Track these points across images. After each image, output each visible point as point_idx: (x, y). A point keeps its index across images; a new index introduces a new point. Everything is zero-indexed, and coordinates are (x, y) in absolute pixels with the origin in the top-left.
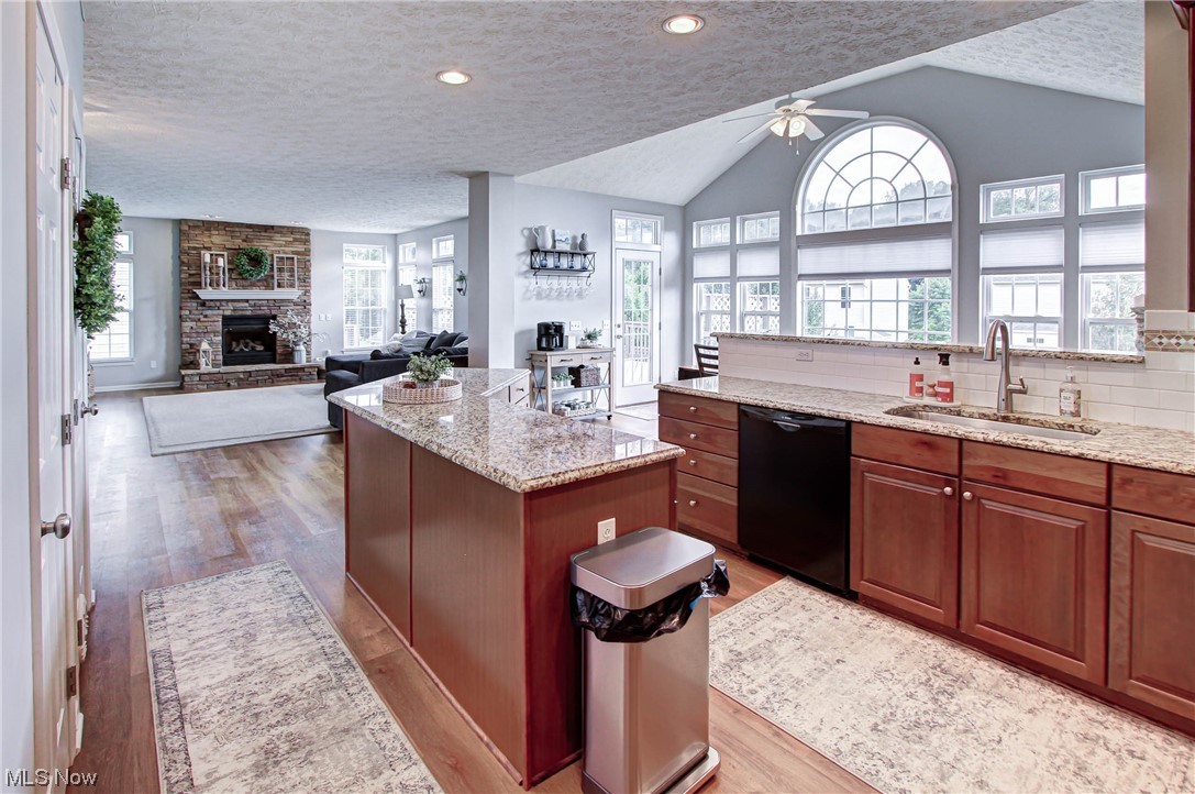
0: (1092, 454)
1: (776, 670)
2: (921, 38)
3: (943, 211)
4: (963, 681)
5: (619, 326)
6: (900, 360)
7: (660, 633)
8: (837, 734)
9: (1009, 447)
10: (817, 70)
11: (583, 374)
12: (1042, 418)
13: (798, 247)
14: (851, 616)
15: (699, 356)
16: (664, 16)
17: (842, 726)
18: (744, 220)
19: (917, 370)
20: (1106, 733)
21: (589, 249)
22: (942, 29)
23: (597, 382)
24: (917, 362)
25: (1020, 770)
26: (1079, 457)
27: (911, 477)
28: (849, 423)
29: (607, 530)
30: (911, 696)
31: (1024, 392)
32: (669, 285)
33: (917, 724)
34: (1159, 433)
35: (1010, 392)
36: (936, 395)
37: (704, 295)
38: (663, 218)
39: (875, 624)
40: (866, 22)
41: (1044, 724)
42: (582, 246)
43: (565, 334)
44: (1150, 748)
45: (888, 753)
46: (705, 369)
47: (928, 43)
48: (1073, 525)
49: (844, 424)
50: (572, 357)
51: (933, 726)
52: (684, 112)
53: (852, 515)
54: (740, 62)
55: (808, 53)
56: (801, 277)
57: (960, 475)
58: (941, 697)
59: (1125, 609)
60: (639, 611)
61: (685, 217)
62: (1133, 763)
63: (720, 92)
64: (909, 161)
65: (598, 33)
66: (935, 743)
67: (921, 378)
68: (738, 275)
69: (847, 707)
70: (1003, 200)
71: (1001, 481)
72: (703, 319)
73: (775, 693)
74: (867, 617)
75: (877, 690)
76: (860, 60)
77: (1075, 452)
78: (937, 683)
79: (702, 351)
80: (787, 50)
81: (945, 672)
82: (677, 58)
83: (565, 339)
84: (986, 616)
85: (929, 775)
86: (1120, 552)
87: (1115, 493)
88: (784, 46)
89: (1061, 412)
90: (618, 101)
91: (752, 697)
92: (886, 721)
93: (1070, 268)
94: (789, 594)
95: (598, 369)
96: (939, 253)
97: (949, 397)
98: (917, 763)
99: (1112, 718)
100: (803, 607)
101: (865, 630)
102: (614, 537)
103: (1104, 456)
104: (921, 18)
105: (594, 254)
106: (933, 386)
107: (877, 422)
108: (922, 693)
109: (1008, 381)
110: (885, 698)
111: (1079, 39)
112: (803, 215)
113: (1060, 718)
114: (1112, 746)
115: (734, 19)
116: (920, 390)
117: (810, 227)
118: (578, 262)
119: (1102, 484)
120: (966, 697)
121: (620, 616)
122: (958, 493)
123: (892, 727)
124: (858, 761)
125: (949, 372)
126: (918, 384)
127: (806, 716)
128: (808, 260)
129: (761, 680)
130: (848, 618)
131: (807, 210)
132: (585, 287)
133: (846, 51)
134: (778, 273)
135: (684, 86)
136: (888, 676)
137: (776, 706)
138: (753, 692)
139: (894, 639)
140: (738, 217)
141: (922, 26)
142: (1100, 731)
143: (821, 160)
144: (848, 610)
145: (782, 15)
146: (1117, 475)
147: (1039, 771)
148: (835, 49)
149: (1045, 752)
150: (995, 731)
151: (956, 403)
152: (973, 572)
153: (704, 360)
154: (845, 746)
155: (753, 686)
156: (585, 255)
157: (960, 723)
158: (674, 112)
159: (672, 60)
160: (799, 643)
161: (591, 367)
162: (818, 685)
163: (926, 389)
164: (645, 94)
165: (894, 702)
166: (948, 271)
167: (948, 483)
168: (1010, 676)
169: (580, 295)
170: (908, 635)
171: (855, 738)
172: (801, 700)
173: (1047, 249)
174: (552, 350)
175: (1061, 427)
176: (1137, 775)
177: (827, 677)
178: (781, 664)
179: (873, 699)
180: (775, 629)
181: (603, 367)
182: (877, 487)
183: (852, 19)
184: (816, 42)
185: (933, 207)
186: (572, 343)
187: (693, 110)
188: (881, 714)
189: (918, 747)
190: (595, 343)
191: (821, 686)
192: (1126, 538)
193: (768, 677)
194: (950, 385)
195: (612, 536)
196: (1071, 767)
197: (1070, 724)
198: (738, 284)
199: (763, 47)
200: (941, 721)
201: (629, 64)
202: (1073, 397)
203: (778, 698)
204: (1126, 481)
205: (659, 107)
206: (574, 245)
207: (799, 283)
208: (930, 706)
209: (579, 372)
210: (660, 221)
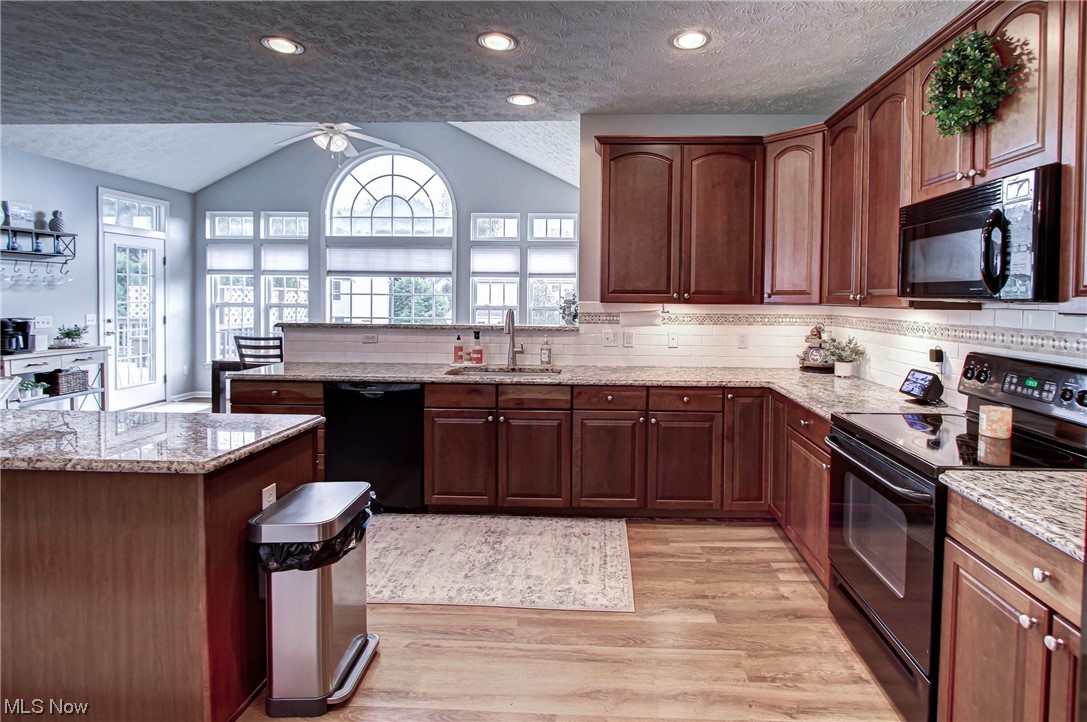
0: (565, 382)
1: (390, 573)
2: (462, 112)
3: (446, 228)
4: (504, 533)
5: (109, 321)
6: (446, 337)
7: (346, 553)
8: (446, 590)
9: (525, 385)
10: (383, 111)
11: (62, 380)
12: (533, 367)
13: (327, 246)
14: (427, 522)
15: (240, 347)
16: (267, 33)
17: (446, 584)
18: (269, 216)
19: (459, 343)
20: (573, 530)
21: (66, 228)
22: (477, 111)
23: (84, 387)
24: (459, 338)
25: (543, 563)
26: (559, 385)
27: (467, 415)
28: (423, 384)
29: (269, 495)
30: (480, 552)
31: (522, 352)
32: (176, 275)
33: (488, 564)
34: (586, 368)
35: (515, 353)
36: (471, 360)
37: (219, 287)
38: (168, 203)
39: (444, 522)
40: (432, 92)
41: (547, 538)
42: (55, 224)
43: (31, 333)
44: (591, 529)
45: (479, 585)
46: (247, 359)
47: (466, 116)
48: (555, 423)
49: (418, 386)
50: (47, 360)
51: (496, 562)
52: (245, 111)
53: (425, 451)
54: (322, 89)
55: (381, 98)
56: (330, 272)
57: (497, 407)
58: (496, 546)
59: (579, 462)
60: (332, 539)
61: (196, 205)
62: (586, 538)
63: (293, 105)
64: (422, 187)
65: (184, 21)
66: (501, 569)
67: (461, 349)
68: (263, 269)
69: (446, 573)
70: (485, 226)
71: (519, 406)
72: (218, 311)
73: (396, 587)
74: (438, 519)
75: (460, 557)
76: (417, 114)
77: (557, 382)
78: (491, 540)
79: (243, 342)
80: (366, 91)
81: (493, 532)
82: (261, 68)
83: (30, 338)
84: (513, 490)
85: (503, 585)
86: (577, 431)
87: (575, 401)
88: (366, 88)
89: (542, 362)
90: (171, 83)
91: (380, 596)
92: (471, 570)
93: (523, 274)
94: (377, 525)
95: (85, 372)
96: (442, 260)
97: (479, 360)
98: (495, 582)
99: (573, 522)
100: (392, 528)
101: (440, 528)
102: (275, 500)
103: (570, 382)
104: (466, 101)
105: (74, 236)
106: (469, 354)
107: (441, 380)
108: (485, 548)
109: (514, 347)
110: (466, 559)
111: (538, 134)
112: (331, 218)
113: (553, 532)
114: (577, 535)
115: (332, 57)
116: (461, 357)
117: (339, 230)
118: (47, 245)
119: (568, 397)
120: (508, 540)
121: (317, 548)
122: (496, 419)
123: (476, 571)
124: (464, 597)
125: (478, 344)
126: (460, 353)
127: (423, 589)
128: (335, 259)
129: (382, 583)
130: (426, 524)
131: (335, 214)
132: (57, 274)
133: (410, 105)
134: (306, 267)
135: (259, 91)
136: (463, 547)
137: (400, 593)
138: (380, 592)
139: (459, 526)
140: (262, 213)
141: (465, 106)
142: (571, 530)
143: (349, 172)
144: (424, 519)
145: (373, 67)
146: (576, 391)
147: (551, 559)
148: (403, 103)
149: (551, 549)
150: (527, 551)
151: (484, 364)
152: (505, 467)
153: (244, 351)
154: (453, 594)
155: (378, 589)
156: (58, 237)
157: (509, 554)
158: (233, 109)
159: (256, 67)
160: (399, 552)
161: (75, 370)
162: (422, 569)
163: (465, 356)
164: (210, 87)
165: (471, 559)
166: (450, 273)
167: (490, 414)
168: (526, 522)
169: (51, 285)
170: (467, 521)
171: (456, 587)
172: (415, 582)
173: (508, 261)
174: (11, 353)
175: (542, 371)
176: (588, 542)
177: (426, 563)
178: (392, 569)
179: (459, 562)
180: (377, 550)
181: (92, 369)
182: (442, 426)
183: (423, 87)
184: (391, 93)
185: (439, 225)
186: (42, 344)
187: (256, 112)
188: (467, 568)
189: (493, 575)
190: (78, 342)
191: (425, 569)
192: (579, 425)
193: (386, 580)
194: (480, 352)
195: (273, 499)
196: (564, 551)
197: (558, 533)
198: (262, 277)
199: (348, 84)
200: (500, 557)
201: (205, 56)
202: (547, 352)
203: (399, 588)
204: (580, 393)
205: (218, 101)
206: (40, 223)
207: (328, 279)
208: (492, 552)
209: (57, 378)
210: (164, 206)
